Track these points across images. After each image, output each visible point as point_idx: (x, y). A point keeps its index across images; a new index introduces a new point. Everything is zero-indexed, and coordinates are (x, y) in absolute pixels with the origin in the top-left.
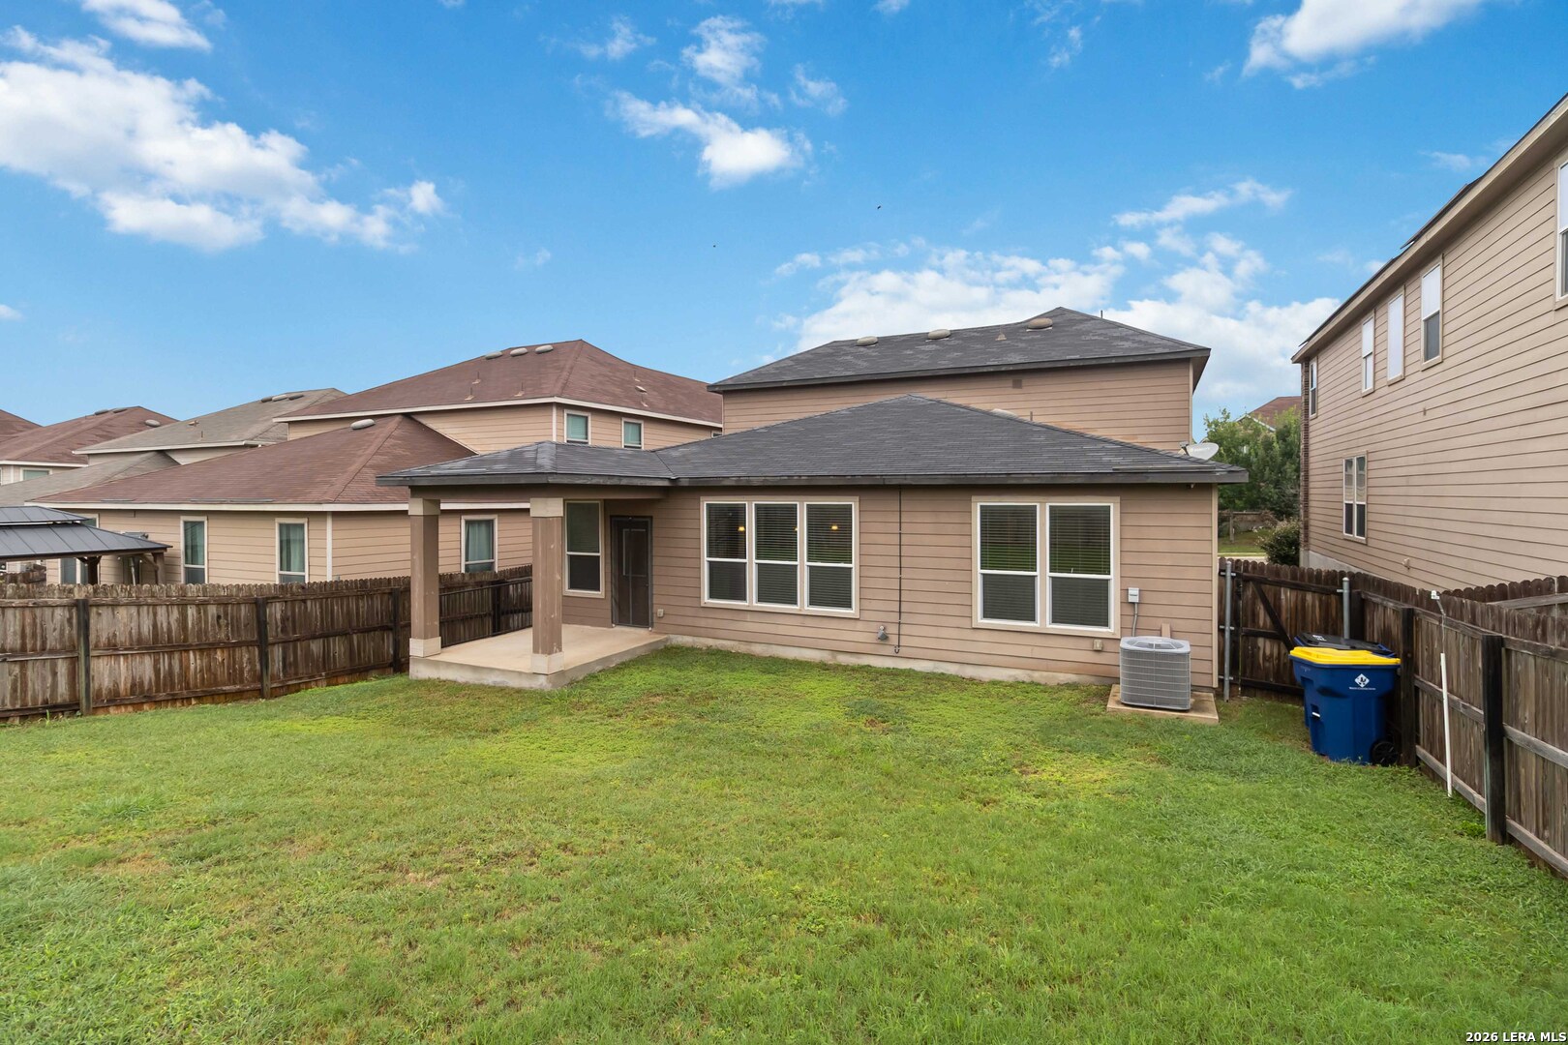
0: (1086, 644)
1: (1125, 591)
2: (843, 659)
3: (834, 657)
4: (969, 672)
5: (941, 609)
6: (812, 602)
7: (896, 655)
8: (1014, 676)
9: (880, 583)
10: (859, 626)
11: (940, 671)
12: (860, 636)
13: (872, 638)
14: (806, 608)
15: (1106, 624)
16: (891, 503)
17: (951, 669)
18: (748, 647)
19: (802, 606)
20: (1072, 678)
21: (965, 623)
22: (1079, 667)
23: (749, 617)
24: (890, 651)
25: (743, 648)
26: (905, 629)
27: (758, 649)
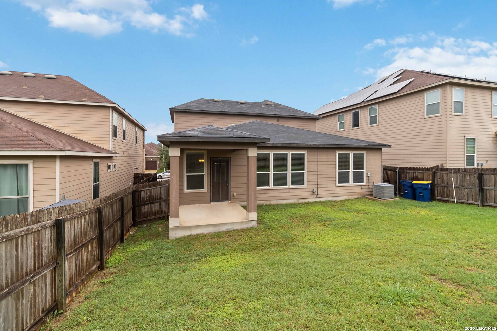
0: (360, 187)
1: (367, 174)
2: (301, 201)
3: (298, 201)
4: (335, 199)
5: (328, 182)
6: (292, 184)
7: (317, 197)
8: (345, 198)
9: (312, 176)
10: (306, 190)
11: (327, 200)
12: (307, 193)
13: (311, 193)
14: (290, 186)
15: (363, 182)
16: (315, 152)
17: (330, 199)
18: (270, 202)
19: (289, 186)
20: (357, 196)
21: (334, 185)
22: (358, 193)
23: (270, 192)
24: (315, 196)
25: (268, 203)
26: (319, 189)
27: (273, 202)
